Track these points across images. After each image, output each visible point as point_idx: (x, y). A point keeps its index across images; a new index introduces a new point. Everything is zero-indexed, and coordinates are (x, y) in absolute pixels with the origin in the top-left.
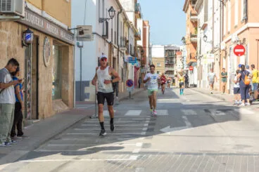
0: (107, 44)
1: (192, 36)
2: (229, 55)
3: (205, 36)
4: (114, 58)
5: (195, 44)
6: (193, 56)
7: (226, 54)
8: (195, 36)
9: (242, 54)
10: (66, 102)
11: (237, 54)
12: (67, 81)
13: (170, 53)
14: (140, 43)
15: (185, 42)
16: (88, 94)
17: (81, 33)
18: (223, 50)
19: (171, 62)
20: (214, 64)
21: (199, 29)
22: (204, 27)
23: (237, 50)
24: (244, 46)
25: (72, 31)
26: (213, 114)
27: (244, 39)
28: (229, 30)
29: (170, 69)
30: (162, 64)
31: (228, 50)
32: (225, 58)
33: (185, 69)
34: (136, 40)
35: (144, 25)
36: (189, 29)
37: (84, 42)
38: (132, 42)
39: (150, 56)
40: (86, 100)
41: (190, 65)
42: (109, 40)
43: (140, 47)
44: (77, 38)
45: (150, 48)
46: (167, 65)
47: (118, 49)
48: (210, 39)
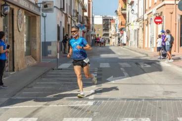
0: (64, 15)
1: (122, 10)
2: (150, 24)
3: (133, 10)
4: (69, 25)
5: (124, 15)
6: (123, 24)
7: (148, 23)
8: (125, 10)
9: (160, 23)
10: (35, 58)
11: (157, 23)
12: (35, 42)
13: (106, 21)
14: (86, 14)
15: (117, 14)
16: (51, 51)
17: (46, 6)
18: (146, 20)
19: (107, 27)
20: (138, 29)
21: (127, 5)
22: (132, 3)
23: (156, 20)
24: (162, 17)
25: (39, 5)
26: (142, 66)
27: (162, 12)
28: (150, 5)
29: (107, 32)
30: (101, 29)
31: (149, 20)
32: (147, 25)
33: (117, 32)
34: (83, 12)
35: (89, 1)
36: (121, 5)
37: (47, 13)
38: (80, 14)
39: (93, 24)
40: (49, 55)
41: (121, 30)
42: (65, 12)
43: (86, 17)
44: (43, 10)
45: (93, 18)
46: (104, 30)
47: (71, 18)
48: (136, 12)
